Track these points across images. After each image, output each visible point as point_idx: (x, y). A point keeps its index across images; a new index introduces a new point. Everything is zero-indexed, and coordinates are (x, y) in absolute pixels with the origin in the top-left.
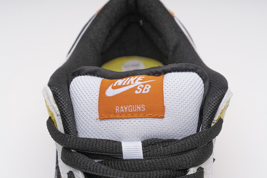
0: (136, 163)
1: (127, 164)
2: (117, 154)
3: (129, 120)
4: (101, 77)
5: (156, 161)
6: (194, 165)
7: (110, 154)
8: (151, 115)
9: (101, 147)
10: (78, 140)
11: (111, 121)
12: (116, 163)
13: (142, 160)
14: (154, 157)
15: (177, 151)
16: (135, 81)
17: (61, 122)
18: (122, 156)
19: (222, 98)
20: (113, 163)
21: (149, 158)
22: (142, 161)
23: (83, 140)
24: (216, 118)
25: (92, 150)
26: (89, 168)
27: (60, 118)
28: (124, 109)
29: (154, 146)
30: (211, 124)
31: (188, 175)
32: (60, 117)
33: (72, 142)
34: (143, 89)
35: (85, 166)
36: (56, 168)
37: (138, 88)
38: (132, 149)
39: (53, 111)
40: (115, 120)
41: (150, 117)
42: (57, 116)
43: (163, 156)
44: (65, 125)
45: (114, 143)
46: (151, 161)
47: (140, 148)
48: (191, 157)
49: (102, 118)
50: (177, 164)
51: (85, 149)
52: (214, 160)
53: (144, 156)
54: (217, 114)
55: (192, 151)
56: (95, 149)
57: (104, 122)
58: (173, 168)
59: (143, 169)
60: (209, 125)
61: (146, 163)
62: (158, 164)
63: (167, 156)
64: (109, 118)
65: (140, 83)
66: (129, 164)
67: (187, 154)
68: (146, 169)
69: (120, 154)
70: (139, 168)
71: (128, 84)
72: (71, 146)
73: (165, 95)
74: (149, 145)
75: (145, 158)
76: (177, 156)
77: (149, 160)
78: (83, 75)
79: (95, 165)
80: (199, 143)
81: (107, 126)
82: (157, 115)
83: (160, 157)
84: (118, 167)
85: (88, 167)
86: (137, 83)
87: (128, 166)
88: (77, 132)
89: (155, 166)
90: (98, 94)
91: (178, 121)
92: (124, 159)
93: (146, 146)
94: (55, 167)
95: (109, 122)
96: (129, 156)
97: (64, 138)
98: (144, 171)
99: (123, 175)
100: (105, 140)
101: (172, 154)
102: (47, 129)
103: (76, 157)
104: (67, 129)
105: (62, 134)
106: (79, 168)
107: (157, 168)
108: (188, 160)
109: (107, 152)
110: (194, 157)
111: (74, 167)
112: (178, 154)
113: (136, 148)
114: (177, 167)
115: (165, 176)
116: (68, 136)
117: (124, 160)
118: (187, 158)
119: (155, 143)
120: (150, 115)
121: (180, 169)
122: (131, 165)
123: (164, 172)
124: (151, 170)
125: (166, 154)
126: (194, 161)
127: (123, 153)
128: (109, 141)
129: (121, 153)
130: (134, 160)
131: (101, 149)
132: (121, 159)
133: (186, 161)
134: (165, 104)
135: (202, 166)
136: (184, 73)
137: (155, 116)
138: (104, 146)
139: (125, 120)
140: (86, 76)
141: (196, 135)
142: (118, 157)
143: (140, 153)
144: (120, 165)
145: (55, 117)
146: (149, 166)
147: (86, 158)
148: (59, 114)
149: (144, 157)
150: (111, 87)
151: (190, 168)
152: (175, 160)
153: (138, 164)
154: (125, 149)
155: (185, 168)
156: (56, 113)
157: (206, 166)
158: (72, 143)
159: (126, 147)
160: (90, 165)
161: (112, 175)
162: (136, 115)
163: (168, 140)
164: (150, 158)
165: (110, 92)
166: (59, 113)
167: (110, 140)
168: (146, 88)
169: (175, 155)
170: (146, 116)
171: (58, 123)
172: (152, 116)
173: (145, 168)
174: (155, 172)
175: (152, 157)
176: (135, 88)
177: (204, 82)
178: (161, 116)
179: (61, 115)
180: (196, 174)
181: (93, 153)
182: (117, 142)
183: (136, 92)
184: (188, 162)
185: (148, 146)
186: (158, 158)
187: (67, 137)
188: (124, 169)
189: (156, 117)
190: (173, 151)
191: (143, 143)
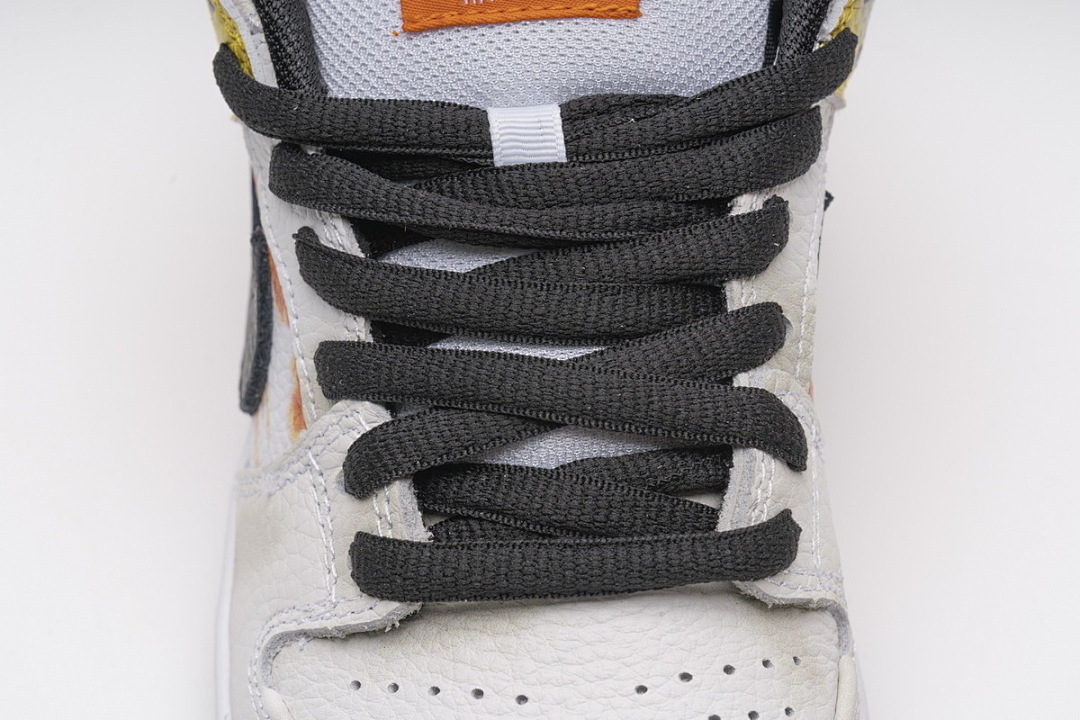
0: (543, 177)
1: (508, 181)
2: (473, 151)
3: (514, 27)
5: (615, 169)
6: (752, 183)
7: (447, 151)
8: (592, 5)
9: (413, 126)
10: (330, 109)
11: (447, 35)
12: (469, 182)
13: (562, 165)
14: (607, 156)
15: (687, 133)
17: (267, 55)
18: (492, 157)
20: (457, 185)
21: (587, 158)
22: (562, 170)
23: (346, 107)
24: (830, 26)
25: (380, 139)
26: (370, 203)
27: (264, 39)
29: (606, 117)
30: (812, 44)
31: (732, 218)
32: (262, 37)
33: (307, 113)
35: (357, 195)
36: (252, 241)
38: (526, 128)
39: (234, 14)
40: (464, 32)
42: (252, 33)
43: (640, 153)
44: (279, 60)
45: (459, 112)
46: (593, 168)
47: (556, 125)
48: (741, 155)
50: (688, 177)
51: (355, 138)
52: (829, 198)
53: (568, 153)
54: (834, 9)
55: (744, 136)
56: (391, 133)
57: (422, 42)
58: (677, 195)
59: (565, 198)
60: (807, 46)
61: (579, 176)
62: (621, 177)
63: (653, 152)
66: (518, 180)
67: (726, 146)
68: (578, 199)
69: (483, 149)
70: (552, 193)
72: (303, 127)
74: (588, 112)
75: (575, 159)
76: (690, 153)
77: (588, 166)
79: (395, 192)
80: (769, 107)
81: (432, 54)
82: (615, 6)
83: (627, 155)
84: (476, 196)
85: (369, 199)
87: (513, 187)
89: (610, 187)
91: (692, 30)
92: (498, 164)
93: (576, 119)
94: (248, 237)
95: (438, 39)
96: (514, 155)
97: (280, 104)
98: (571, 206)
99: (496, 219)
100: (426, 102)
101: (671, 145)
102: (218, 88)
103: (323, 168)
104: (288, 74)
105: (270, 89)
106: (337, 207)
107: (618, 195)
108: (730, 163)
109: (437, 141)
110: (751, 154)
111: (317, 206)
112: (693, 147)
113: (539, 125)
114: (688, 191)
115: (648, 221)
116: (291, 93)
117: (498, 169)
118: (727, 158)
119: (607, 106)
120: (588, 5)
121: (699, 196)
122: (521, 186)
123: (643, 208)
124: (597, 201)
125: (649, 141)
126: (751, 168)
127: (494, 144)
128: (442, 107)
129: (487, 145)
130: (532, 168)
131: (414, 134)
132: (488, 166)
133: (721, 166)
135: (783, 191)
137: (606, 8)
138: (425, 122)
139: (497, 29)
141: (758, 76)
142: (476, 161)
143: (554, 144)
144: (485, 190)
145: (244, 39)
146: (587, 188)
148: (258, 24)
149: (571, 158)
151: (738, 195)
152: (683, 164)
153: (547, 180)
154: (500, 129)
155: (718, 196)
156: (247, 20)
157: (798, 196)
158: (307, 117)
159: (505, 122)
160: (374, 191)
161: (454, 218)
162: (539, 8)
163: (657, 97)
164: (591, 158)
166: (256, 20)
167: (443, 103)
169: (682, 147)
170: (575, 10)
171: (256, 57)
172: (594, 12)
173: (574, 193)
174: (609, 208)
175: (600, 157)
178: (629, 8)
179: (266, 26)
180: (761, 217)
181: (383, 150)
182: (472, 108)
184: (729, 171)
185: (583, 118)
186: (622, 160)
187: (291, 97)
188: (499, 200)
189: (612, 14)
190: (674, 131)
191: (566, 109)
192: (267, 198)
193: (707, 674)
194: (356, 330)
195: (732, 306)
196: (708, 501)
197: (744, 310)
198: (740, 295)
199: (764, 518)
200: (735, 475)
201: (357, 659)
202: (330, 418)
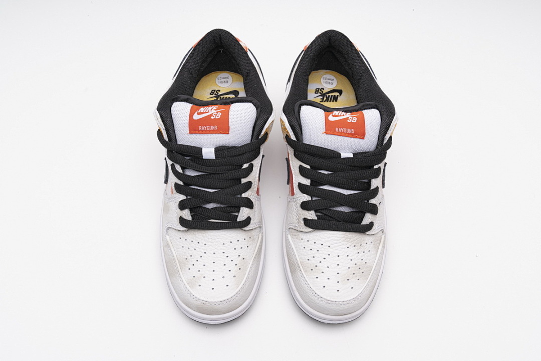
1: (205, 162)
2: (200, 156)
3: (208, 135)
4: (191, 103)
5: (223, 160)
6: (247, 162)
7: (195, 155)
9: (190, 150)
10: (178, 146)
11: (196, 135)
12: (199, 161)
15: (236, 154)
16: (211, 109)
18: (202, 157)
19: (267, 121)
20: (197, 161)
22: (214, 161)
23: (180, 146)
28: (204, 128)
29: (222, 151)
31: (243, 168)
34: (216, 115)
35: (181, 161)
37: (213, 115)
38: (208, 152)
39: (160, 126)
41: (220, 133)
42: (163, 130)
43: (227, 158)
45: (198, 149)
47: (213, 152)
48: (245, 158)
49: (191, 133)
50: (235, 162)
51: (180, 151)
53: (216, 157)
55: (245, 154)
56: (186, 151)
57: (192, 135)
60: (258, 138)
61: (217, 162)
62: (224, 162)
63: (230, 157)
64: (195, 133)
65: (215, 111)
67: (242, 156)
68: (217, 166)
70: (213, 164)
71: (207, 111)
72: (172, 149)
73: (230, 120)
74: (219, 150)
76: (236, 157)
77: (219, 160)
78: (180, 101)
80: (250, 149)
81: (194, 138)
84: (200, 164)
85: (183, 163)
86: (213, 111)
88: (176, 140)
89: (222, 164)
90: (188, 117)
91: (238, 136)
93: (217, 151)
96: (206, 157)
97: (168, 144)
99: (203, 169)
100: (193, 146)
101: (233, 156)
103: (176, 155)
104: (170, 138)
105: (166, 141)
106: (177, 163)
107: (224, 165)
109: (194, 153)
111: (174, 162)
113: (211, 152)
114: (235, 164)
115: (228, 169)
116: (171, 143)
117: (203, 159)
118: (242, 158)
119: (223, 149)
121: (237, 165)
122: (207, 163)
123: (228, 167)
124: (219, 166)
126: (246, 160)
127: (203, 155)
128: (195, 147)
130: (209, 160)
131: (190, 152)
134: (230, 125)
135: (252, 162)
136: (244, 104)
138: (192, 150)
139: (205, 135)
140: (181, 103)
141: (250, 143)
143: (213, 156)
144: (202, 162)
146: (218, 164)
147: (181, 157)
150: (196, 113)
151: (244, 164)
152: (235, 160)
153: (212, 162)
154: (204, 152)
155: (241, 164)
157: (255, 163)
158: (172, 147)
162: (212, 132)
164: (219, 158)
165: (196, 117)
166: (164, 128)
168: (218, 115)
170: (218, 133)
171: (164, 134)
173: (216, 164)
174: (222, 167)
175: (221, 158)
176: (211, 115)
177: (257, 109)
178: (227, 132)
179: (166, 129)
180: (249, 167)
181: (185, 153)
182: (200, 148)
183: (212, 118)
184: (242, 161)
186: (225, 159)
188: (204, 165)
189: (224, 133)
190: (233, 154)
191: (215, 149)
192: (168, 159)
193: (234, 241)
194: (181, 183)
195: (242, 183)
196: (236, 214)
197: (244, 183)
198: (244, 181)
199: (245, 218)
200: (241, 211)
201: (180, 234)
202: (176, 195)
